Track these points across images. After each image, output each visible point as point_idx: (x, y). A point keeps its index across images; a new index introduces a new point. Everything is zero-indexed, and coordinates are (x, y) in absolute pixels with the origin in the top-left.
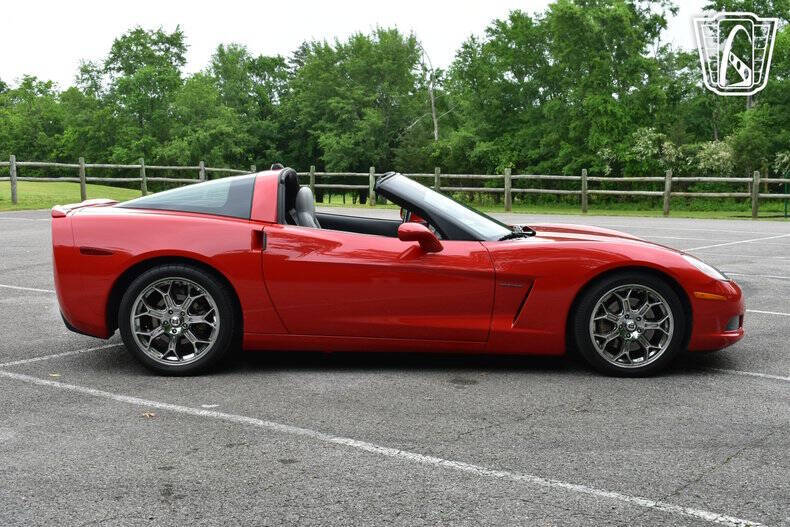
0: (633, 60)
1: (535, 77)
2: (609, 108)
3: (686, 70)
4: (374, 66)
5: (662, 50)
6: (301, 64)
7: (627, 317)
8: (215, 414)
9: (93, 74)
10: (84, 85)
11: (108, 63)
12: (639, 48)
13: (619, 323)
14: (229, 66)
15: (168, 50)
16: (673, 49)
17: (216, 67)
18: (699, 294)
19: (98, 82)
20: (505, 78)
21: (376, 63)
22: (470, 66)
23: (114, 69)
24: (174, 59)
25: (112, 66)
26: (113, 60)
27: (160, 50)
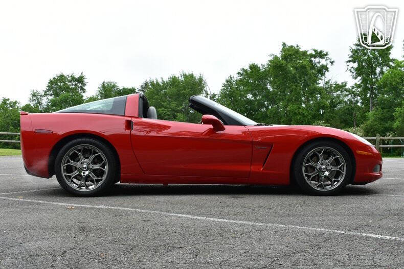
0: (312, 87)
1: (263, 96)
2: (301, 111)
3: (339, 93)
4: (181, 92)
5: (327, 83)
6: (144, 92)
7: (322, 164)
8: (106, 207)
9: (39, 97)
10: (34, 102)
11: (46, 92)
12: (315, 81)
13: (318, 167)
14: (108, 93)
15: (76, 85)
16: (332, 82)
17: (101, 93)
18: (358, 152)
19: (41, 101)
20: (248, 97)
21: (182, 90)
22: (230, 91)
23: (49, 94)
24: (79, 89)
25: (48, 93)
26: (49, 90)
27: (73, 85)
